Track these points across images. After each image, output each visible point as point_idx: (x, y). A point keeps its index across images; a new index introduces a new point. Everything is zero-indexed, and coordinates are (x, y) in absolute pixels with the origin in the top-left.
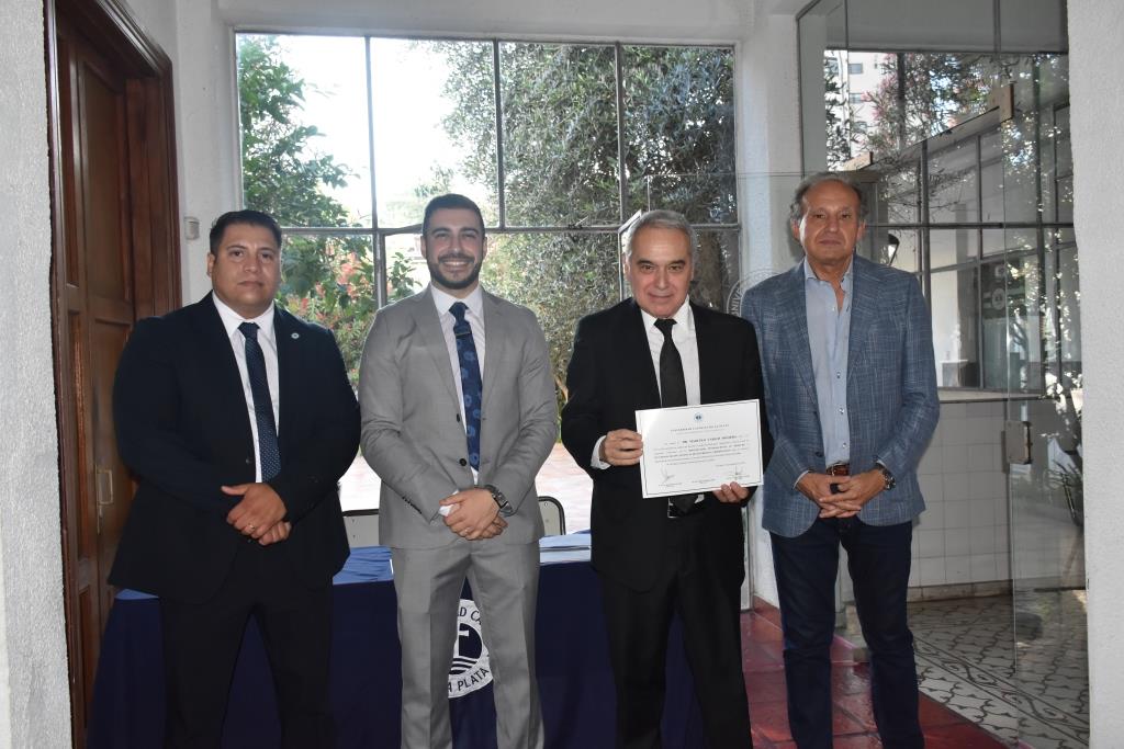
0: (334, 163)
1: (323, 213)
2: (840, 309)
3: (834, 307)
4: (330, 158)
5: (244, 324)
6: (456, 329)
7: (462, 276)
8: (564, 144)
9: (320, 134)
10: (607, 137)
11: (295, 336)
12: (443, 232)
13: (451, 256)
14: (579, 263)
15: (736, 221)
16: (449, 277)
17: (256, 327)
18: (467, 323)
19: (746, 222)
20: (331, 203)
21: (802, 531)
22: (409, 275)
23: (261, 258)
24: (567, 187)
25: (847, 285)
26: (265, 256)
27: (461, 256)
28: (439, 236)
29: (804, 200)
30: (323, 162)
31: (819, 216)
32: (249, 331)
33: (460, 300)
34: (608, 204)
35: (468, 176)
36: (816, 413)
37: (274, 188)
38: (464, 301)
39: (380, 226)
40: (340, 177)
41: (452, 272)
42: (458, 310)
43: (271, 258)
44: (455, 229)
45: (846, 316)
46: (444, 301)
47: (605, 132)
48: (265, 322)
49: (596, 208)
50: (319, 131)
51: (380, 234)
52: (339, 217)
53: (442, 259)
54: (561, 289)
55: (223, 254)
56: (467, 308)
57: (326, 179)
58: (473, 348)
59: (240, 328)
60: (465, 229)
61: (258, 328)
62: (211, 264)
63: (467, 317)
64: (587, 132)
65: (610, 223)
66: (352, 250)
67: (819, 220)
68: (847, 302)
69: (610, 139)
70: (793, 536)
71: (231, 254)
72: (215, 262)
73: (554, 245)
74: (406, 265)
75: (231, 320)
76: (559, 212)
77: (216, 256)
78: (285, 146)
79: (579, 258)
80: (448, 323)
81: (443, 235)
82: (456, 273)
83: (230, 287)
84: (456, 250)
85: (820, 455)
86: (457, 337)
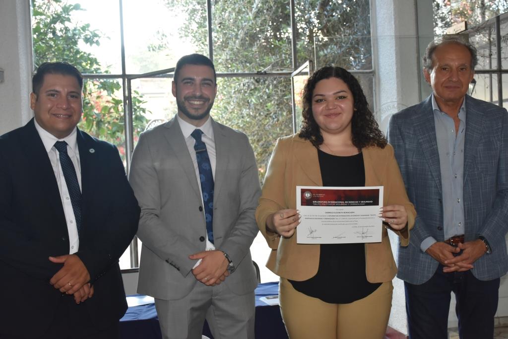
0: (91, 29)
1: (84, 64)
2: (457, 131)
3: (453, 131)
4: (88, 26)
5: (58, 142)
6: (196, 147)
7: (201, 112)
8: (251, 16)
9: (82, 9)
10: (280, 10)
11: (92, 151)
12: (189, 81)
13: (195, 97)
14: (261, 97)
15: (371, 68)
16: (193, 112)
17: (65, 144)
18: (204, 144)
19: (378, 69)
20: (90, 57)
21: (425, 280)
22: (142, 106)
23: (70, 98)
24: (251, 45)
25: (462, 115)
26: (72, 97)
27: (201, 98)
28: (186, 83)
29: (434, 56)
30: (84, 29)
31: (445, 69)
32: (61, 147)
33: (198, 128)
34: (281, 56)
35: (181, 37)
36: (441, 201)
37: (51, 46)
38: (201, 128)
39: (127, 73)
40: (95, 39)
41: (195, 109)
42: (197, 135)
43: (76, 97)
44: (198, 79)
45: (461, 135)
46: (187, 128)
47: (278, 7)
48: (71, 140)
49: (273, 59)
50: (81, 8)
51: (127, 78)
52: (95, 66)
53: (187, 99)
54: (249, 115)
55: (43, 96)
56: (203, 133)
57: (87, 40)
58: (207, 160)
59: (55, 146)
60: (205, 80)
61: (67, 144)
62: (34, 101)
63: (204, 139)
64: (266, 7)
65: (282, 70)
66: (105, 89)
67: (445, 72)
68: (462, 127)
69: (281, 12)
70: (418, 284)
71: (49, 95)
72: (37, 100)
73: (244, 85)
74: (141, 99)
75: (48, 140)
76: (246, 62)
77: (38, 96)
78: (57, 18)
79: (261, 94)
80: (191, 143)
81: (188, 83)
82: (197, 109)
83: (46, 117)
84: (198, 94)
85: (441, 228)
86: (197, 153)
